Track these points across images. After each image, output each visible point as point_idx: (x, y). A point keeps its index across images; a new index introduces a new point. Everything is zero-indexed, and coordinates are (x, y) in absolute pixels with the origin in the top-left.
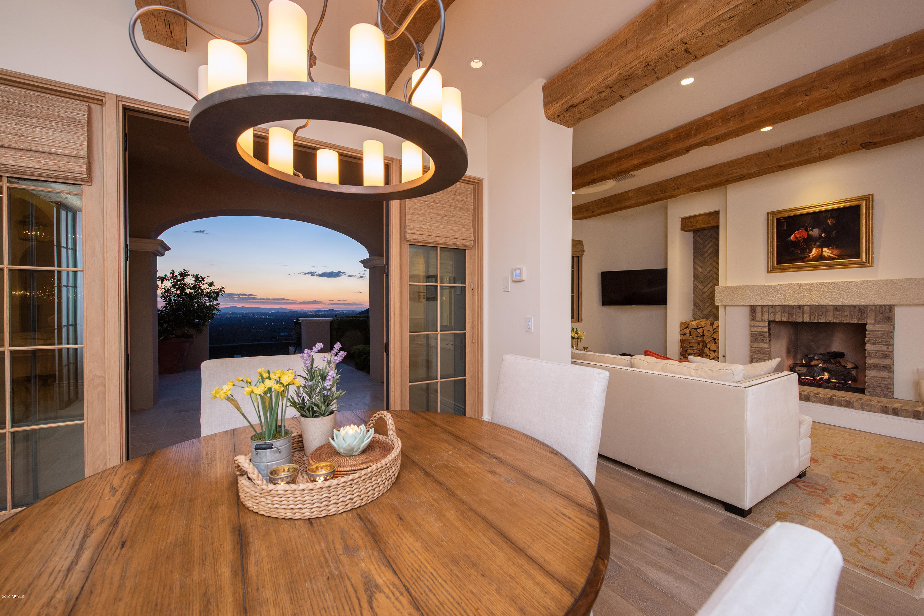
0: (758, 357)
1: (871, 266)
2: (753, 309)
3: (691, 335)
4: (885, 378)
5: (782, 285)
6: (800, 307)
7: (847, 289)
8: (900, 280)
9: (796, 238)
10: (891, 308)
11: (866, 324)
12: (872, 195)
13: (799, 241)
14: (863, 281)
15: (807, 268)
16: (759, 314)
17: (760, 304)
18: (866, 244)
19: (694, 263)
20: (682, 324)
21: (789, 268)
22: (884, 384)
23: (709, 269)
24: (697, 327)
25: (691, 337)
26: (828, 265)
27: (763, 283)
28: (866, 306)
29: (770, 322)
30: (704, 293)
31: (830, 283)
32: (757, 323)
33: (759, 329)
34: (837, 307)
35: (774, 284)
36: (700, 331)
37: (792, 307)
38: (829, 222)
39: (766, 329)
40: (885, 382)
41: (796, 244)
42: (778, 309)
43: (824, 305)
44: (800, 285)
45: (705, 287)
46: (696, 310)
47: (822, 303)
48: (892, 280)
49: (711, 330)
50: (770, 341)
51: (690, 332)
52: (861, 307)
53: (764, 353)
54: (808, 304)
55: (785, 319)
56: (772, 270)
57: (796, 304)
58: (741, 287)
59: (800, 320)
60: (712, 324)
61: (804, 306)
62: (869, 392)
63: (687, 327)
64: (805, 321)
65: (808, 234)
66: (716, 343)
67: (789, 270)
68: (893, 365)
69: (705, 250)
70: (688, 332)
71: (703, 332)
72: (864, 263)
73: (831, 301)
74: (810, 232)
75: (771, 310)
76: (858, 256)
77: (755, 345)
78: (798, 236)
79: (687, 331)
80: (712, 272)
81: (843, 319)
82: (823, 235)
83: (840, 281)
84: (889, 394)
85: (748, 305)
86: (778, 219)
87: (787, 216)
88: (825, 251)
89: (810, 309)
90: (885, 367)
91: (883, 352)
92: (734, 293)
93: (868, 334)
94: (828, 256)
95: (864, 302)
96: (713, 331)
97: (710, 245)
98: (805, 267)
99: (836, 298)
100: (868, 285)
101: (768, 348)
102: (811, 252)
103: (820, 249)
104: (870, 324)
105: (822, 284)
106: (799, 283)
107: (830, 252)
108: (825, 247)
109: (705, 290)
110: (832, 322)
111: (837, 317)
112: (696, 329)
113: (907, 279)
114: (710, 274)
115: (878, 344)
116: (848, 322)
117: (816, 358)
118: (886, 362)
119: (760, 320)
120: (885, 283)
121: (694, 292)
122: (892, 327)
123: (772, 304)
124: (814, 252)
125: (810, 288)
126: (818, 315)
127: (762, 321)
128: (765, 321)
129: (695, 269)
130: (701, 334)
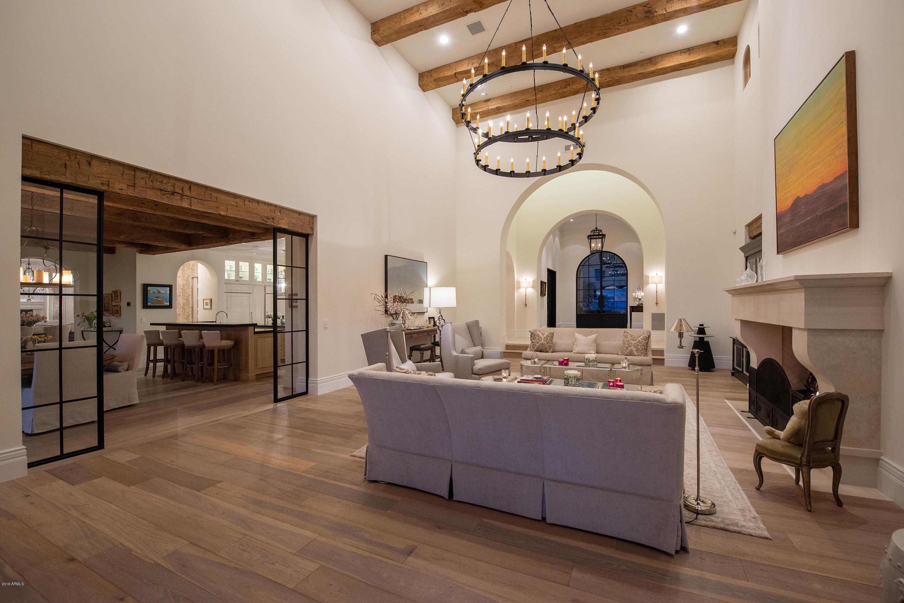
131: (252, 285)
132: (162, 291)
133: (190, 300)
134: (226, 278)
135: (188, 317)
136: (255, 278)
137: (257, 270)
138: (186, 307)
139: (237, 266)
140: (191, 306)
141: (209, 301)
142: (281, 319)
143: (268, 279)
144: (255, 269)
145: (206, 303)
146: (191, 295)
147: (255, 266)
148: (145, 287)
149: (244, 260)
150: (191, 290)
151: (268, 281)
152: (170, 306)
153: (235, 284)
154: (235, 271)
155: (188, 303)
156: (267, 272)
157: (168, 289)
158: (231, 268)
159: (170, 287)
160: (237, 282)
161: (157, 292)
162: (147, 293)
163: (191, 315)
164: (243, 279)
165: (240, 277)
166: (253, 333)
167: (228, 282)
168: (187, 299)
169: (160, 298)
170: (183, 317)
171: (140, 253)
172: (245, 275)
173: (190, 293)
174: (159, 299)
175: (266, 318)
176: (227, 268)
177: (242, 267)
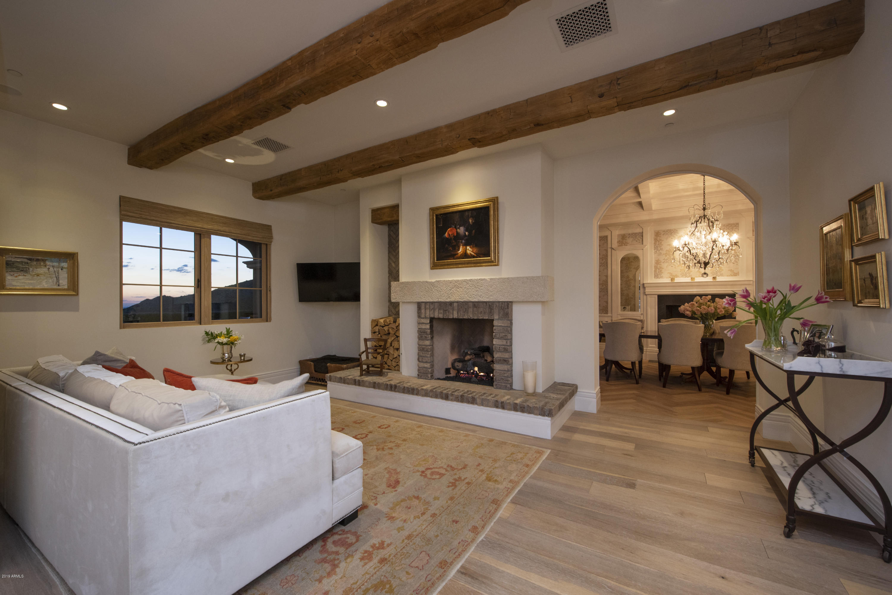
0: (423, 355)
1: (498, 265)
2: (419, 305)
3: (379, 334)
4: (505, 371)
6: (451, 303)
7: (481, 286)
8: (513, 279)
9: (449, 235)
10: (510, 305)
11: (493, 320)
12: (497, 198)
13: (451, 239)
14: (491, 279)
15: (457, 265)
16: (423, 311)
17: (423, 301)
18: (494, 244)
19: (389, 258)
20: (373, 321)
21: (445, 265)
22: (505, 377)
24: (384, 324)
25: (379, 335)
26: (470, 263)
27: (426, 279)
28: (493, 302)
29: (432, 320)
31: (470, 280)
32: (422, 320)
33: (424, 327)
34: (475, 303)
35: (433, 281)
36: (386, 328)
37: (445, 303)
38: (470, 221)
39: (428, 326)
40: (506, 375)
41: (448, 240)
42: (436, 305)
43: (466, 302)
44: (451, 282)
46: (391, 307)
47: (465, 300)
48: (508, 278)
49: (395, 328)
50: (432, 338)
51: (379, 330)
52: (490, 304)
53: (427, 351)
54: (456, 300)
55: (441, 316)
56: (434, 266)
57: (448, 300)
58: (410, 282)
60: (395, 322)
61: (454, 302)
62: (496, 385)
63: (377, 325)
64: (454, 317)
65: (457, 232)
66: (398, 341)
67: (444, 267)
68: (512, 358)
69: (397, 245)
70: (377, 330)
71: (388, 330)
72: (493, 261)
73: (470, 298)
74: (458, 230)
75: (432, 307)
76: (488, 255)
77: (421, 343)
78: (450, 233)
81: (480, 315)
82: (467, 233)
83: (476, 278)
84: (508, 386)
85: (415, 301)
86: (436, 215)
87: (442, 213)
88: (468, 249)
89: (458, 306)
90: (505, 361)
91: (504, 347)
92: (405, 289)
93: (495, 330)
94: (470, 254)
95: (491, 299)
96: (397, 328)
98: (455, 264)
99: (474, 294)
100: (494, 283)
101: (430, 346)
103: (465, 247)
104: (496, 319)
105: (465, 281)
106: (450, 279)
107: (472, 250)
108: (468, 246)
110: (472, 318)
111: (475, 314)
112: (383, 327)
113: (517, 277)
115: (501, 339)
116: (482, 318)
117: (469, 353)
118: (506, 355)
119: (424, 317)
120: (504, 281)
122: (509, 322)
123: (432, 301)
124: (461, 250)
125: (457, 284)
126: (463, 312)
127: (426, 318)
128: (428, 318)
129: (390, 264)
130: (387, 332)
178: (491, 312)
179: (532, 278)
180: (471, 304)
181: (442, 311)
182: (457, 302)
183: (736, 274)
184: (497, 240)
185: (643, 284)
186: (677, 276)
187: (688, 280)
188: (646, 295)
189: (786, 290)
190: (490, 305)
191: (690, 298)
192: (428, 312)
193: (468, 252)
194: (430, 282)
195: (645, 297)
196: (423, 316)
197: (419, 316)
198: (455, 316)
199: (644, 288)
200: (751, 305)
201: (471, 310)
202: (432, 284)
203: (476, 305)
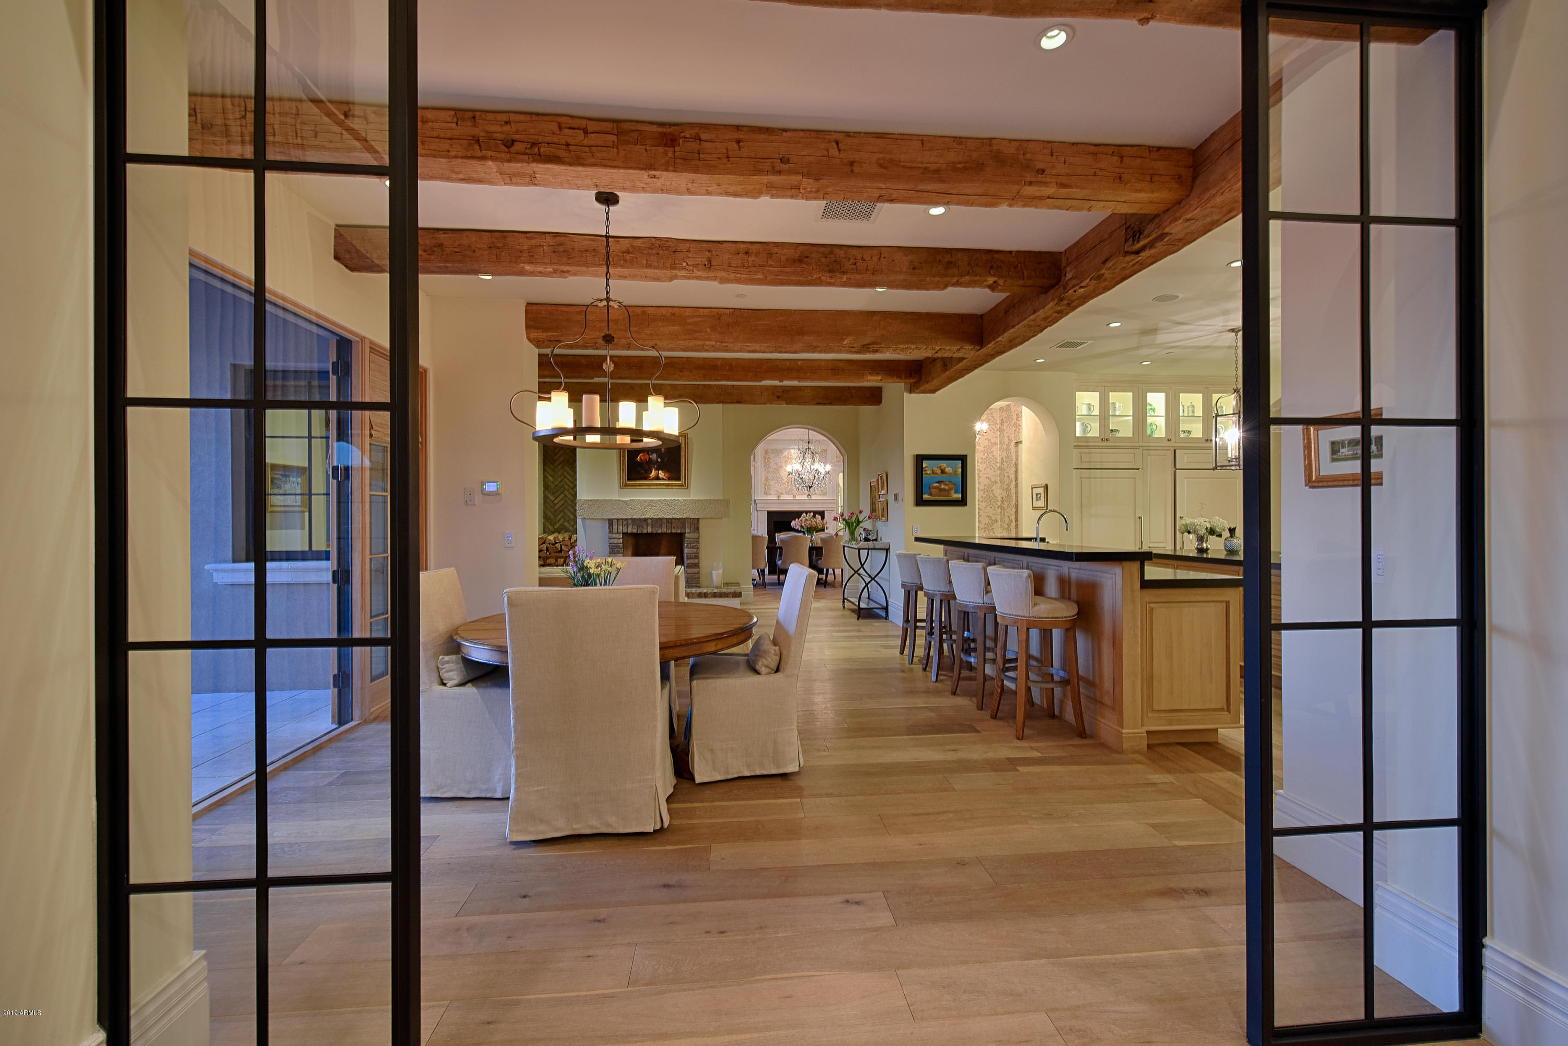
1: (688, 487)
2: (611, 522)
3: (549, 552)
4: (695, 573)
5: (633, 500)
7: (675, 506)
8: (702, 500)
9: (641, 459)
10: (698, 521)
11: (684, 533)
12: (687, 434)
13: (643, 463)
14: (683, 500)
16: (615, 527)
17: (616, 518)
18: (684, 471)
19: (545, 470)
20: (540, 539)
21: (636, 485)
22: (695, 578)
23: (559, 479)
24: (554, 542)
26: (662, 485)
27: (615, 497)
28: (684, 519)
29: (623, 534)
30: (555, 504)
31: (665, 500)
32: (614, 535)
33: (616, 541)
35: (626, 499)
36: (558, 546)
37: (639, 520)
39: (621, 541)
41: (641, 464)
42: (630, 521)
43: (660, 519)
44: (645, 501)
45: (556, 499)
46: (547, 524)
47: (659, 517)
48: (699, 500)
49: (569, 544)
50: (624, 551)
51: (547, 548)
55: (634, 531)
56: (624, 486)
57: (643, 517)
59: (645, 531)
60: (570, 538)
61: (647, 519)
62: (688, 585)
63: (544, 543)
67: (636, 487)
68: (699, 563)
69: (556, 458)
72: (683, 485)
73: (664, 515)
74: (650, 456)
75: (625, 523)
76: (679, 480)
79: (545, 548)
80: (563, 483)
81: (672, 530)
82: (659, 459)
83: (669, 499)
84: (698, 585)
85: (606, 518)
88: (660, 474)
89: (652, 522)
90: (695, 565)
91: (694, 554)
92: (594, 506)
93: (687, 541)
94: (662, 477)
95: (684, 516)
96: (572, 543)
97: (560, 453)
98: (648, 485)
99: (667, 512)
100: (685, 503)
102: (651, 472)
103: (657, 471)
104: (687, 533)
105: (659, 501)
106: (643, 499)
107: (664, 474)
108: (660, 470)
109: (556, 502)
110: (666, 532)
111: (668, 528)
112: (553, 544)
114: (561, 485)
115: (692, 548)
116: (674, 531)
118: (696, 561)
120: (695, 501)
121: (544, 503)
122: (698, 535)
123: (625, 518)
124: (653, 474)
125: (652, 503)
126: (657, 527)
127: (618, 533)
128: (620, 533)
129: (545, 477)
130: (560, 549)
131: (1141, 449)
132: (948, 470)
133: (1013, 490)
134: (1078, 435)
135: (1009, 525)
136: (1149, 432)
137: (1153, 410)
138: (1005, 505)
139: (1104, 403)
140: (1014, 503)
141: (1041, 491)
142: (1224, 537)
143: (1184, 432)
144: (1149, 407)
145: (1037, 494)
146: (1014, 480)
147: (1149, 401)
148: (920, 459)
149: (1120, 387)
150: (1014, 469)
151: (1182, 435)
152: (963, 502)
153: (1098, 447)
154: (1100, 415)
155: (1008, 496)
156: (1181, 414)
157: (959, 463)
158: (1089, 409)
159: (963, 459)
160: (1105, 444)
161: (939, 471)
162: (922, 474)
163: (1014, 521)
164: (1117, 435)
165: (1112, 430)
166: (1137, 584)
167: (1084, 444)
168: (1008, 490)
169: (946, 485)
170: (1001, 526)
171: (910, 392)
172: (1124, 425)
173: (1013, 477)
174: (943, 486)
175: (1178, 533)
176: (1082, 410)
177: (1117, 406)
178: (683, 526)
179: (718, 500)
180: (665, 521)
181: (636, 527)
182: (652, 519)
183: (824, 494)
184: (687, 469)
185: (755, 500)
186: (782, 494)
187: (790, 497)
188: (757, 511)
189: (857, 513)
190: (682, 522)
191: (798, 514)
192: (621, 527)
193: (660, 476)
194: (623, 501)
195: (756, 512)
196: (615, 531)
197: (611, 532)
198: (650, 530)
199: (755, 503)
200: (844, 520)
201: (664, 525)
202: (625, 502)
203: (669, 521)
